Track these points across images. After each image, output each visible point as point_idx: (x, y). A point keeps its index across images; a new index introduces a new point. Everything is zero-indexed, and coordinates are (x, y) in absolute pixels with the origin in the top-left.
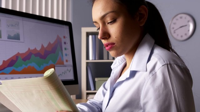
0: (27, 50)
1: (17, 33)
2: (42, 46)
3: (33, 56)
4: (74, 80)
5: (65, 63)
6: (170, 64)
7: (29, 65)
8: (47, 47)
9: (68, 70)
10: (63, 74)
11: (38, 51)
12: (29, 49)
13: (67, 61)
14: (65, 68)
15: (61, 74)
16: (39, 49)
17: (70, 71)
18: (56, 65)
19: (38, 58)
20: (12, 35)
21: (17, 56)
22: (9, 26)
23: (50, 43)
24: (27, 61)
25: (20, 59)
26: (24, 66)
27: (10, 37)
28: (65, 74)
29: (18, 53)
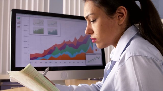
0: (62, 42)
1: (55, 30)
2: (75, 39)
3: (67, 47)
4: (102, 65)
5: (95, 52)
6: (136, 56)
7: (64, 53)
8: (79, 40)
9: (97, 57)
10: (93, 60)
11: (71, 42)
12: (64, 41)
13: (96, 50)
14: (95, 56)
15: (91, 60)
16: (72, 40)
17: (99, 58)
18: (86, 54)
19: (71, 48)
20: (52, 31)
21: (54, 47)
22: (49, 25)
23: (82, 36)
24: (63, 50)
25: (57, 49)
26: (60, 54)
27: (49, 33)
28: (94, 60)
29: (56, 44)
